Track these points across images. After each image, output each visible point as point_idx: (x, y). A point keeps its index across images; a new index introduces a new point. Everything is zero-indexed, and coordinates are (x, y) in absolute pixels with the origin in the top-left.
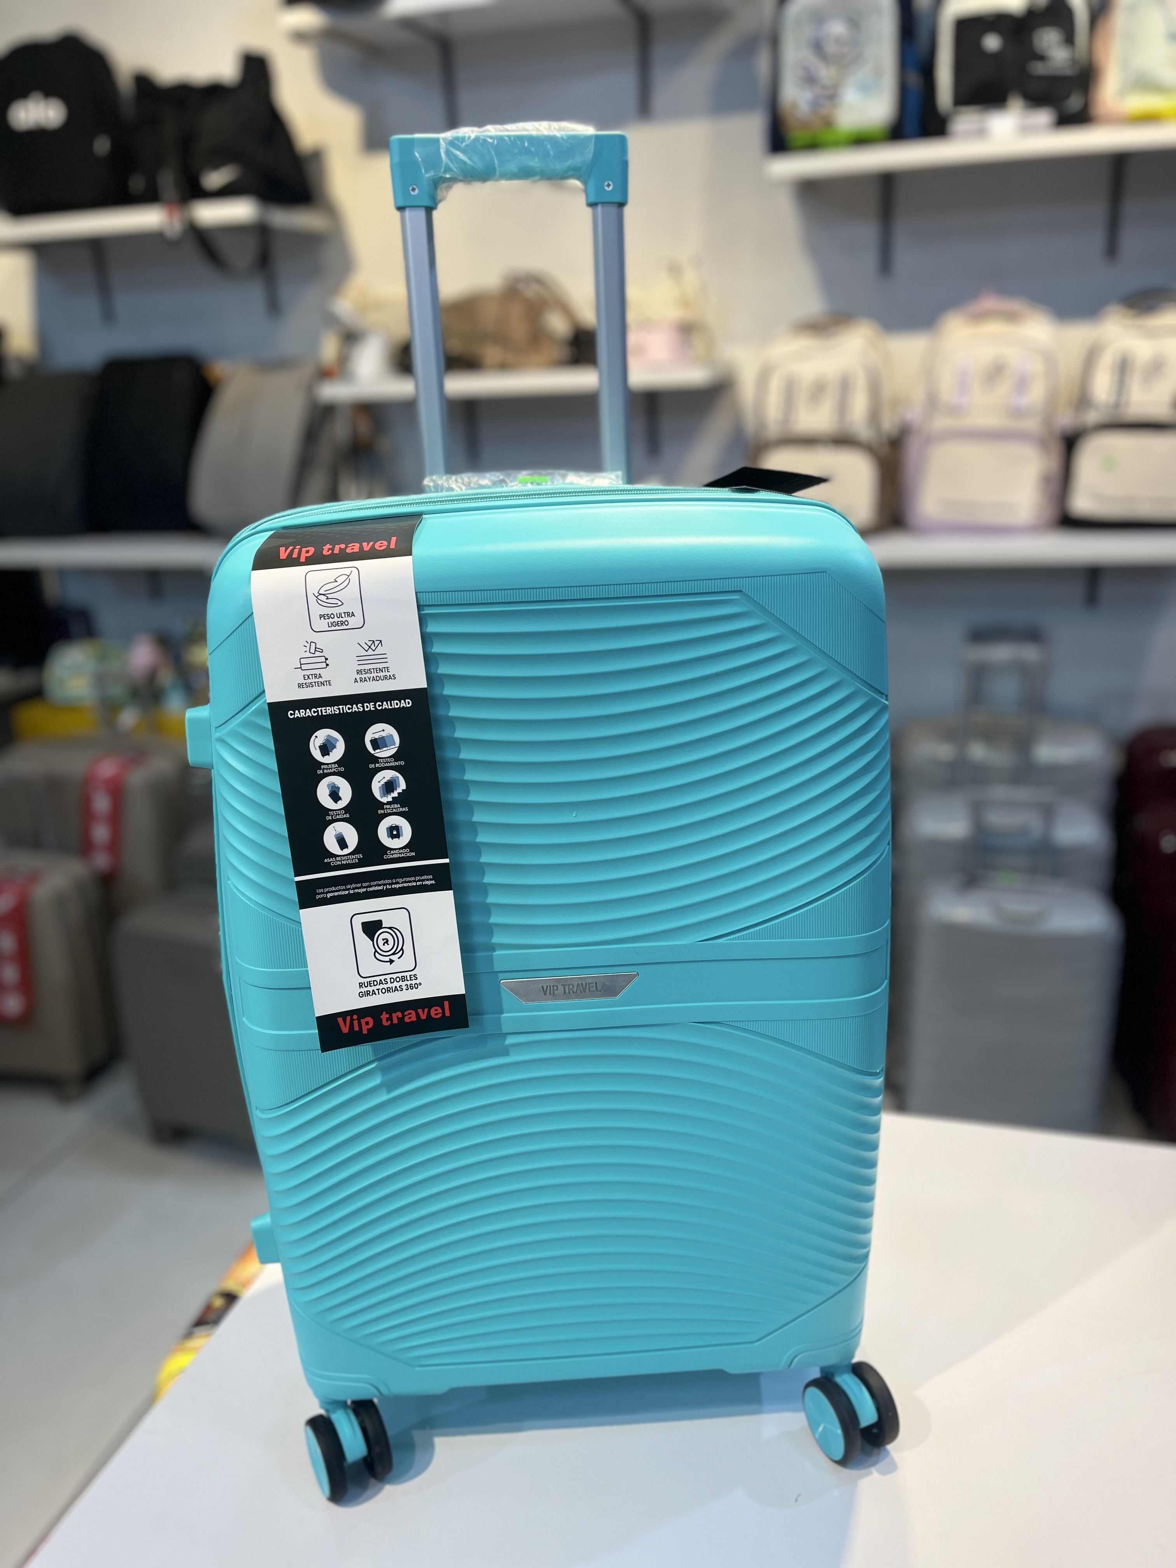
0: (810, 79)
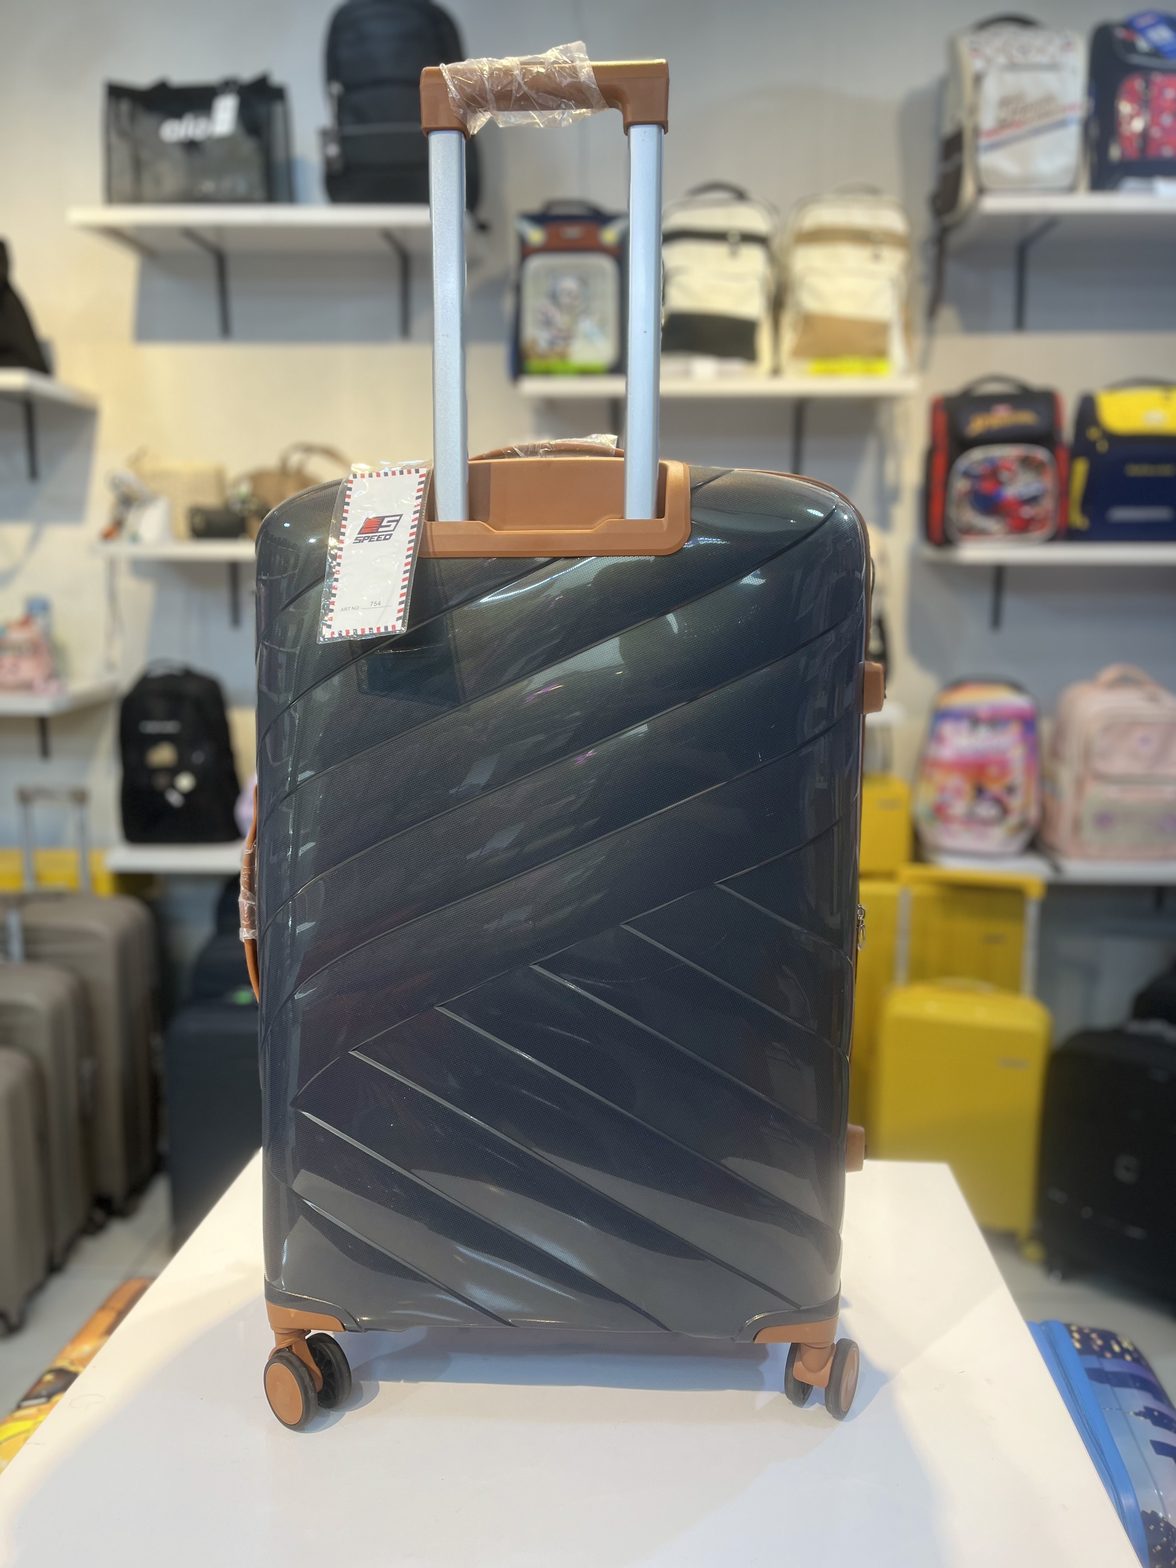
0: (548, 323)
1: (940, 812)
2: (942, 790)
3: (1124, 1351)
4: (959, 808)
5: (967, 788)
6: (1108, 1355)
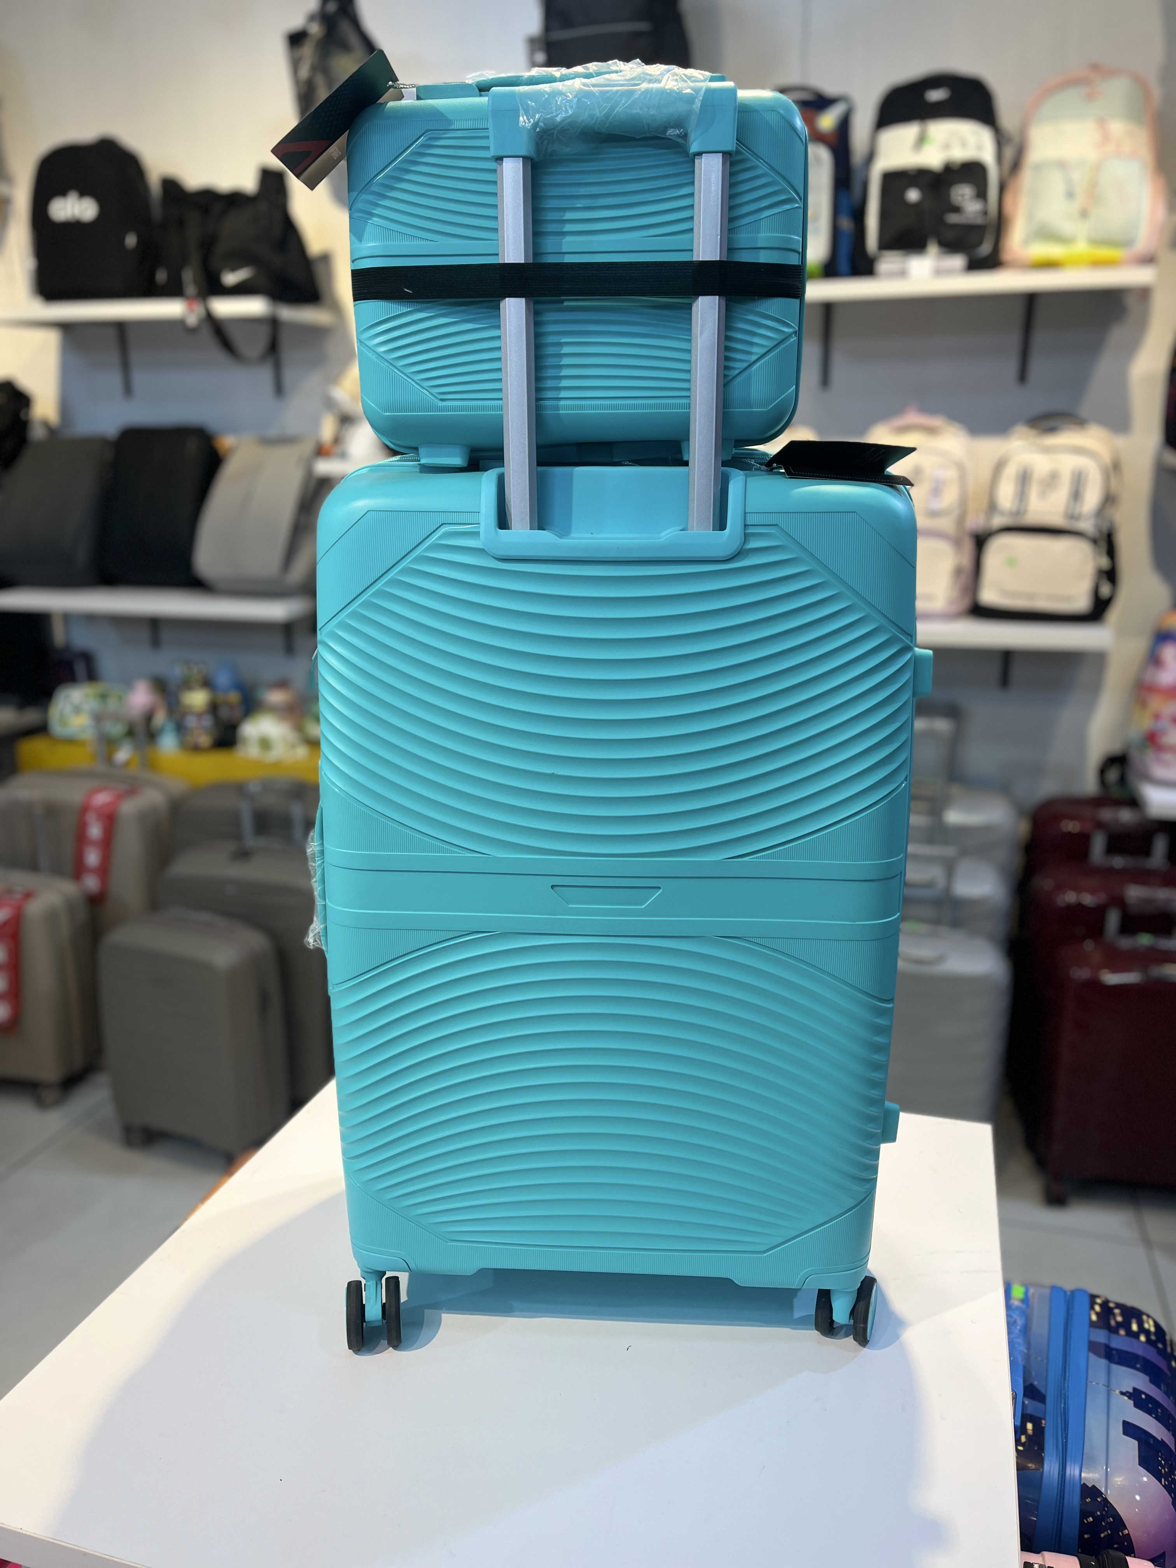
1: (1152, 739)
3: (1142, 1330)
6: (1122, 1332)
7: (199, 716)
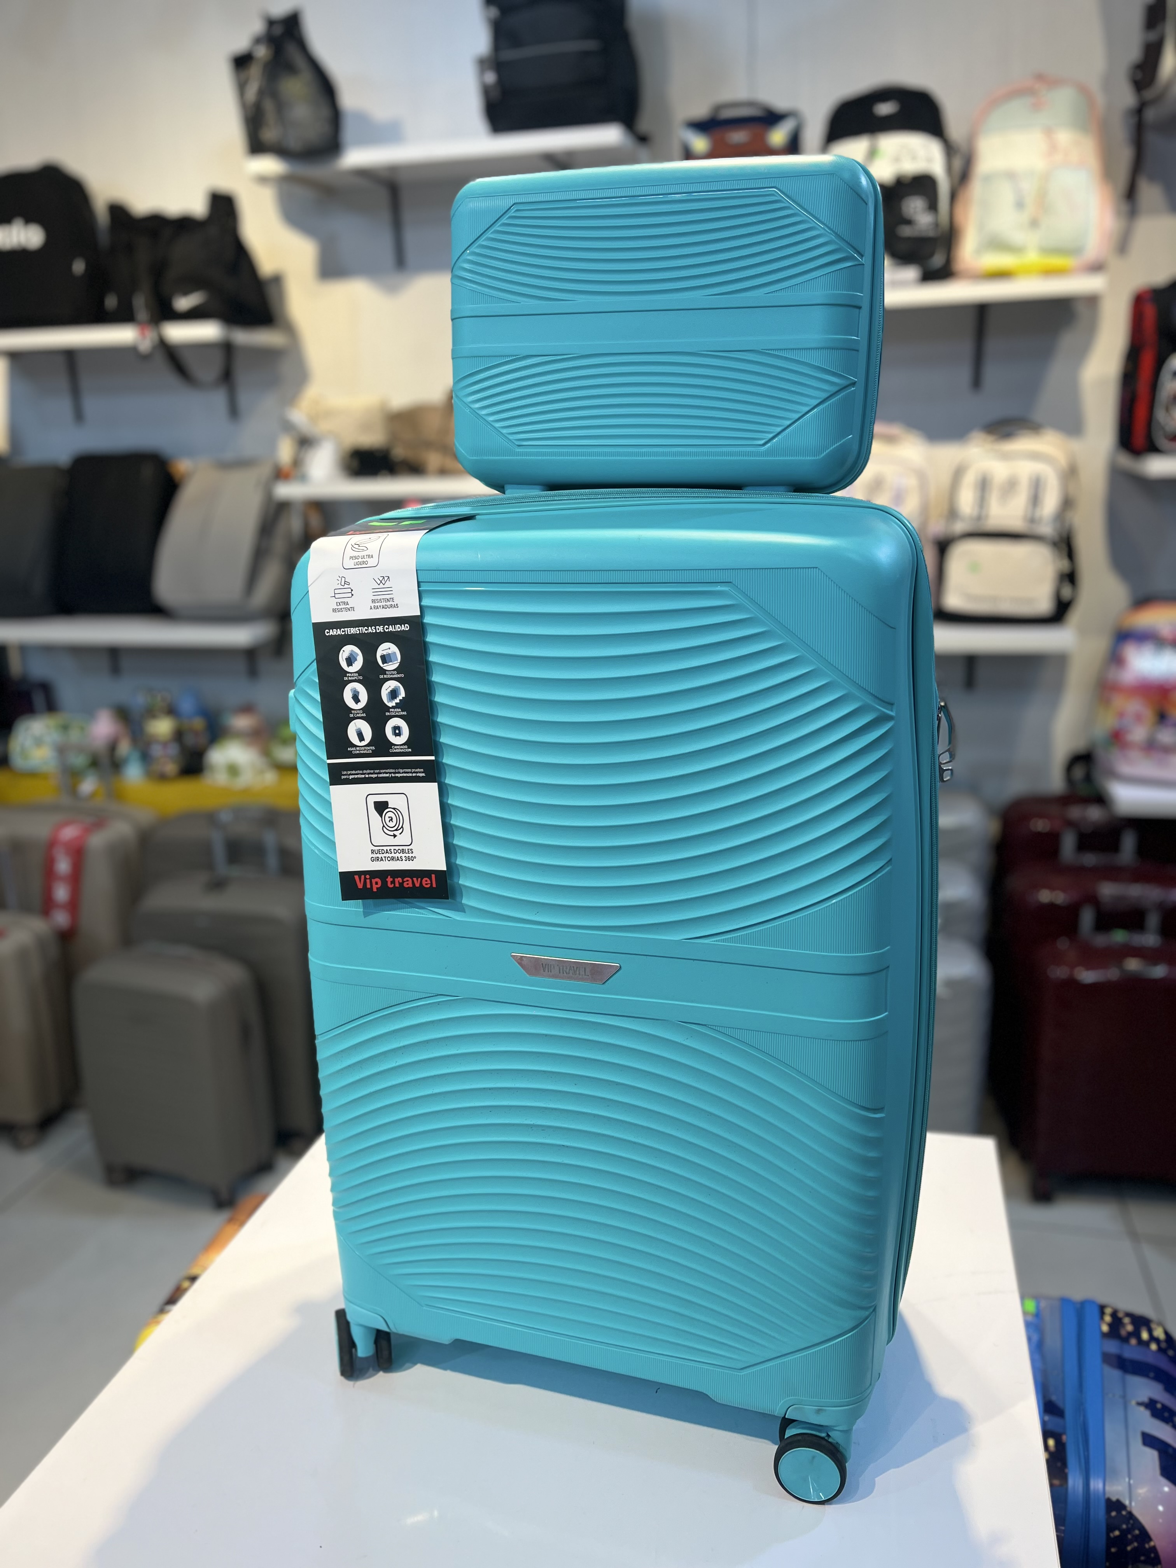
1: (1117, 738)
2: (1121, 715)
3: (1152, 1338)
4: (1138, 734)
5: (1148, 714)
6: (1133, 1341)
7: (165, 744)
